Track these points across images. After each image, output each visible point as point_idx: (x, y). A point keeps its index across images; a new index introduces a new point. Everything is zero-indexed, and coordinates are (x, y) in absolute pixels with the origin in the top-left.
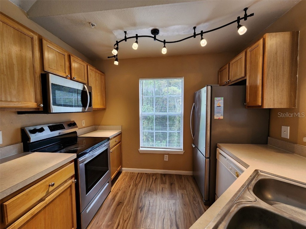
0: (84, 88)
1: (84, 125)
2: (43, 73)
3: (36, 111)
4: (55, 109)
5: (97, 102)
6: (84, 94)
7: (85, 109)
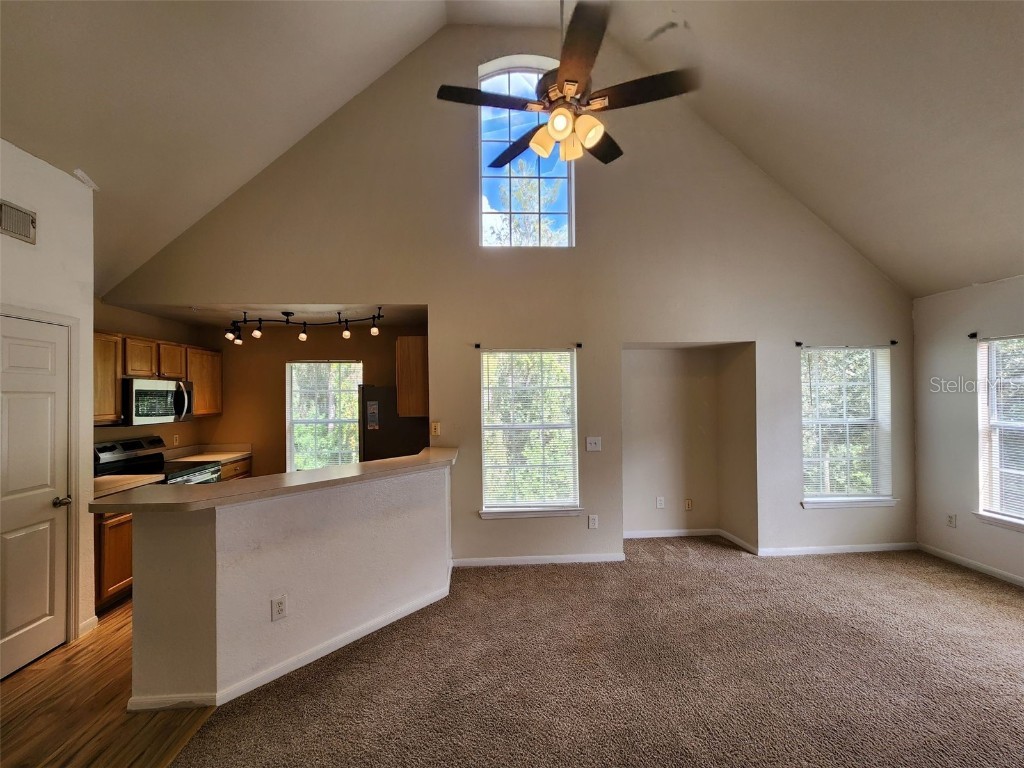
0: (178, 387)
1: (176, 444)
2: (125, 377)
3: (114, 424)
4: (137, 421)
5: (201, 405)
6: (178, 395)
7: (180, 417)
